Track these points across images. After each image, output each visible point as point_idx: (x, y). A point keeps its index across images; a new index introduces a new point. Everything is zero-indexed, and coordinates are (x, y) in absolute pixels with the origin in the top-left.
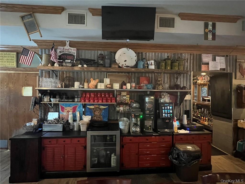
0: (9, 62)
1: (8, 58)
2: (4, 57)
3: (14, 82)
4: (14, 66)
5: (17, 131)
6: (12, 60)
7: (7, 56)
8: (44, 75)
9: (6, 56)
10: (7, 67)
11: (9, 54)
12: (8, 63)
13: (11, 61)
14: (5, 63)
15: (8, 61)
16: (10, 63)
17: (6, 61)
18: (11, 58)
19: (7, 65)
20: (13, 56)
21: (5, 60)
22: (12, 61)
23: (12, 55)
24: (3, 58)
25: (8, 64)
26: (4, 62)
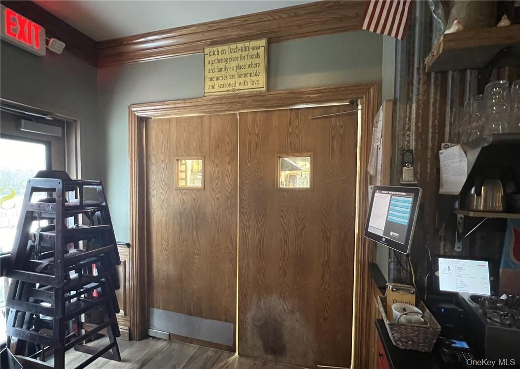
0: (245, 75)
1: (242, 63)
2: (228, 61)
3: (253, 143)
4: (258, 86)
5: (260, 299)
6: (253, 66)
7: (238, 55)
8: (418, 95)
9: (234, 55)
10: (237, 92)
11: (246, 49)
12: (242, 80)
13: (251, 70)
14: (232, 81)
15: (243, 71)
16: (248, 79)
17: (234, 73)
18: (250, 61)
19: (238, 87)
20: (255, 52)
21: (233, 70)
22: (254, 70)
23: (254, 48)
24: (227, 66)
25: (240, 84)
26: (228, 77)
